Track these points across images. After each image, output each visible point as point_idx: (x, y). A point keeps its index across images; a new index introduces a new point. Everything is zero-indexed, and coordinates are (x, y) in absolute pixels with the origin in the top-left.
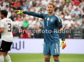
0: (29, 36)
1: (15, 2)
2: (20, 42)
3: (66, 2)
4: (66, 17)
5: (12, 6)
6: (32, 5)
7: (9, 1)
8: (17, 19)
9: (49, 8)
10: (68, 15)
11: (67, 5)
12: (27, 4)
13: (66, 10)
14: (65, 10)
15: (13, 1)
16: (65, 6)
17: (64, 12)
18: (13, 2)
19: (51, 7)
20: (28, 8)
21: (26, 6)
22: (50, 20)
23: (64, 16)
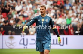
0: (72, 33)
2: (63, 39)
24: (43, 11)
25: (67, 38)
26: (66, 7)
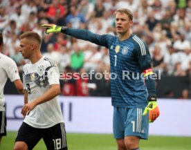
1: (51, 5)
2: (62, 105)
3: (177, 8)
4: (178, 45)
5: (43, 14)
6: (94, 14)
7: (38, 2)
8: (56, 48)
9: (120, 22)
10: (183, 40)
11: (182, 14)
12: (80, 11)
13: (179, 26)
14: (176, 28)
15: (45, 2)
16: (176, 18)
17: (173, 31)
18: (45, 6)
19: (123, 20)
20: (82, 21)
21: (80, 17)
22: (121, 50)
23: (173, 43)
24: (124, 23)
25: (70, 105)
26: (71, 23)
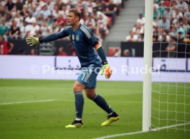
4: (28, 20)
13: (28, 8)
16: (27, 2)
17: (24, 10)
23: (24, 19)
